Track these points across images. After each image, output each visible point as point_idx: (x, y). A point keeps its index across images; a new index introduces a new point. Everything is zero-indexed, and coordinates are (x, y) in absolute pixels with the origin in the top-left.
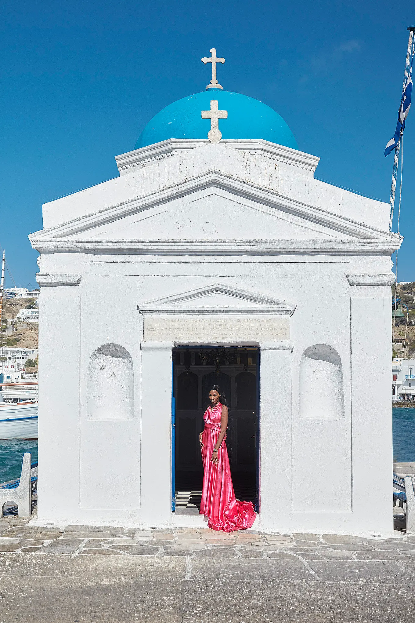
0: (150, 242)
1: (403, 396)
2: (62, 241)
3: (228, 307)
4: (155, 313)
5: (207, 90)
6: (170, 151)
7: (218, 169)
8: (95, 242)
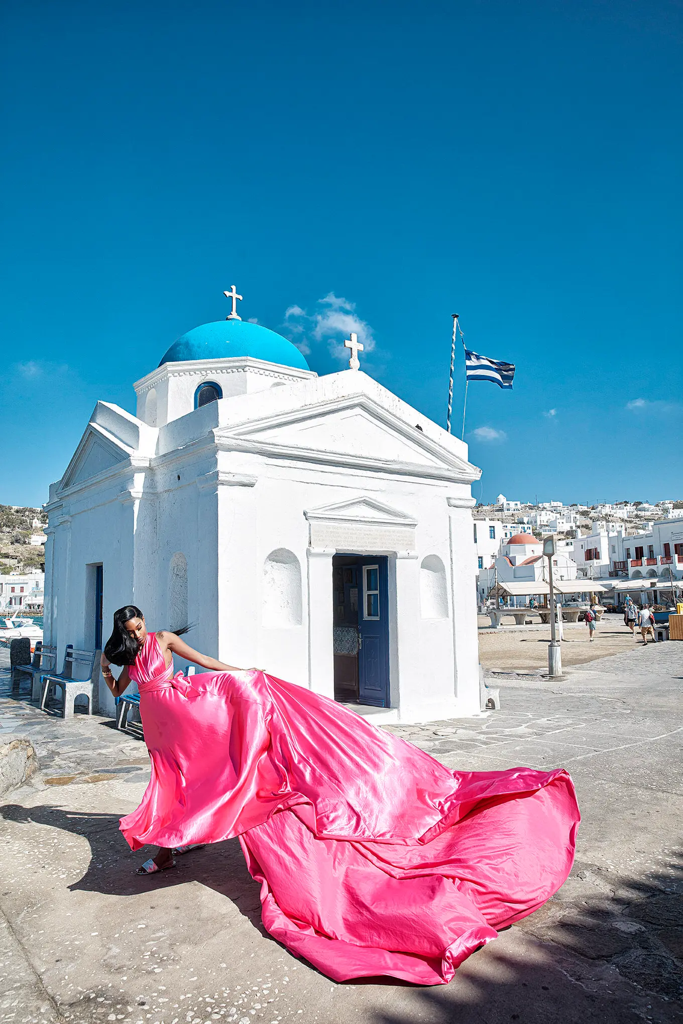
0: (318, 451)
1: (30, 606)
2: (244, 440)
3: (364, 517)
4: (320, 520)
5: (227, 319)
6: (243, 368)
7: (366, 393)
8: (273, 444)
